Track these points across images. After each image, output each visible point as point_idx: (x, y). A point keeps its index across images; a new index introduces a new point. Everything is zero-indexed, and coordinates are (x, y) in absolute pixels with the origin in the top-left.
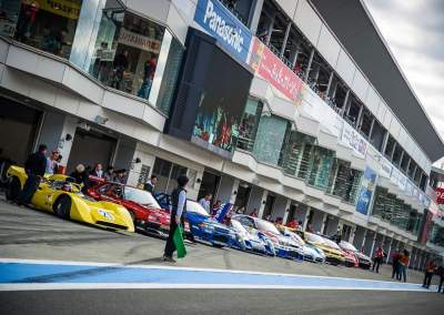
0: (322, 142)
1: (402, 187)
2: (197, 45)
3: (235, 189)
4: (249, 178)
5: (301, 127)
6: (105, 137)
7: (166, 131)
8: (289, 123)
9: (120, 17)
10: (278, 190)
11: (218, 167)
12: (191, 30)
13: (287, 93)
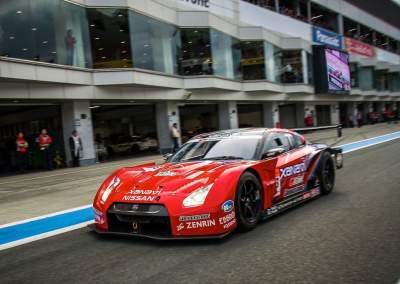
7: (317, 92)
12: (314, 47)
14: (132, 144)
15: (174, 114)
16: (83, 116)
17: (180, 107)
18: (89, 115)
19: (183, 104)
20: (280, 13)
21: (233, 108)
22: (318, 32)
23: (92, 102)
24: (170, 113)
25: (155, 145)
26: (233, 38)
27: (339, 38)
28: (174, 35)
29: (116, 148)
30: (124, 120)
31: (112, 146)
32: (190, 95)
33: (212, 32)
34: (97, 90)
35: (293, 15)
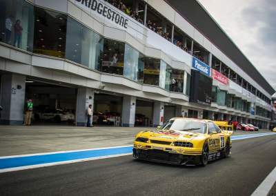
0: (237, 96)
1: (264, 104)
2: (195, 74)
3: (213, 114)
4: (217, 110)
5: (230, 92)
6: (172, 106)
7: (190, 101)
8: (226, 92)
9: (171, 71)
10: (226, 112)
11: (207, 109)
12: (192, 70)
13: (224, 83)
14: (55, 115)
15: (90, 98)
16: (19, 87)
17: (95, 94)
18: (24, 87)
19: (98, 92)
20: (174, 43)
21: (133, 101)
22: (196, 61)
23: (28, 77)
24: (87, 97)
25: (73, 118)
26: (140, 53)
27: (209, 68)
28: (100, 42)
29: (42, 116)
30: (52, 96)
31: (40, 114)
32: (104, 87)
33: (126, 45)
34: (33, 69)
35: (182, 47)
